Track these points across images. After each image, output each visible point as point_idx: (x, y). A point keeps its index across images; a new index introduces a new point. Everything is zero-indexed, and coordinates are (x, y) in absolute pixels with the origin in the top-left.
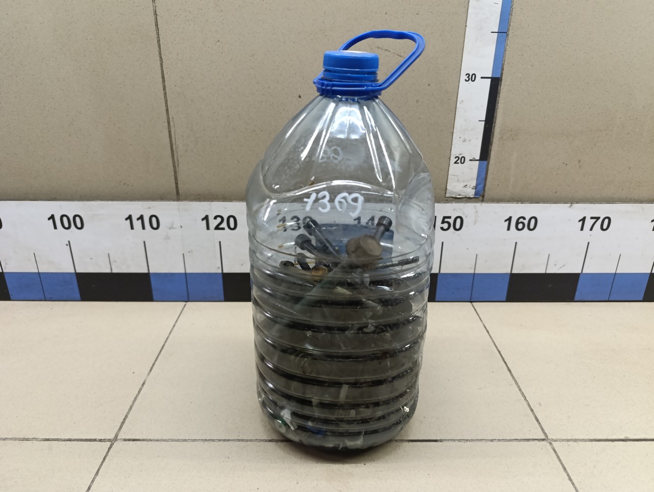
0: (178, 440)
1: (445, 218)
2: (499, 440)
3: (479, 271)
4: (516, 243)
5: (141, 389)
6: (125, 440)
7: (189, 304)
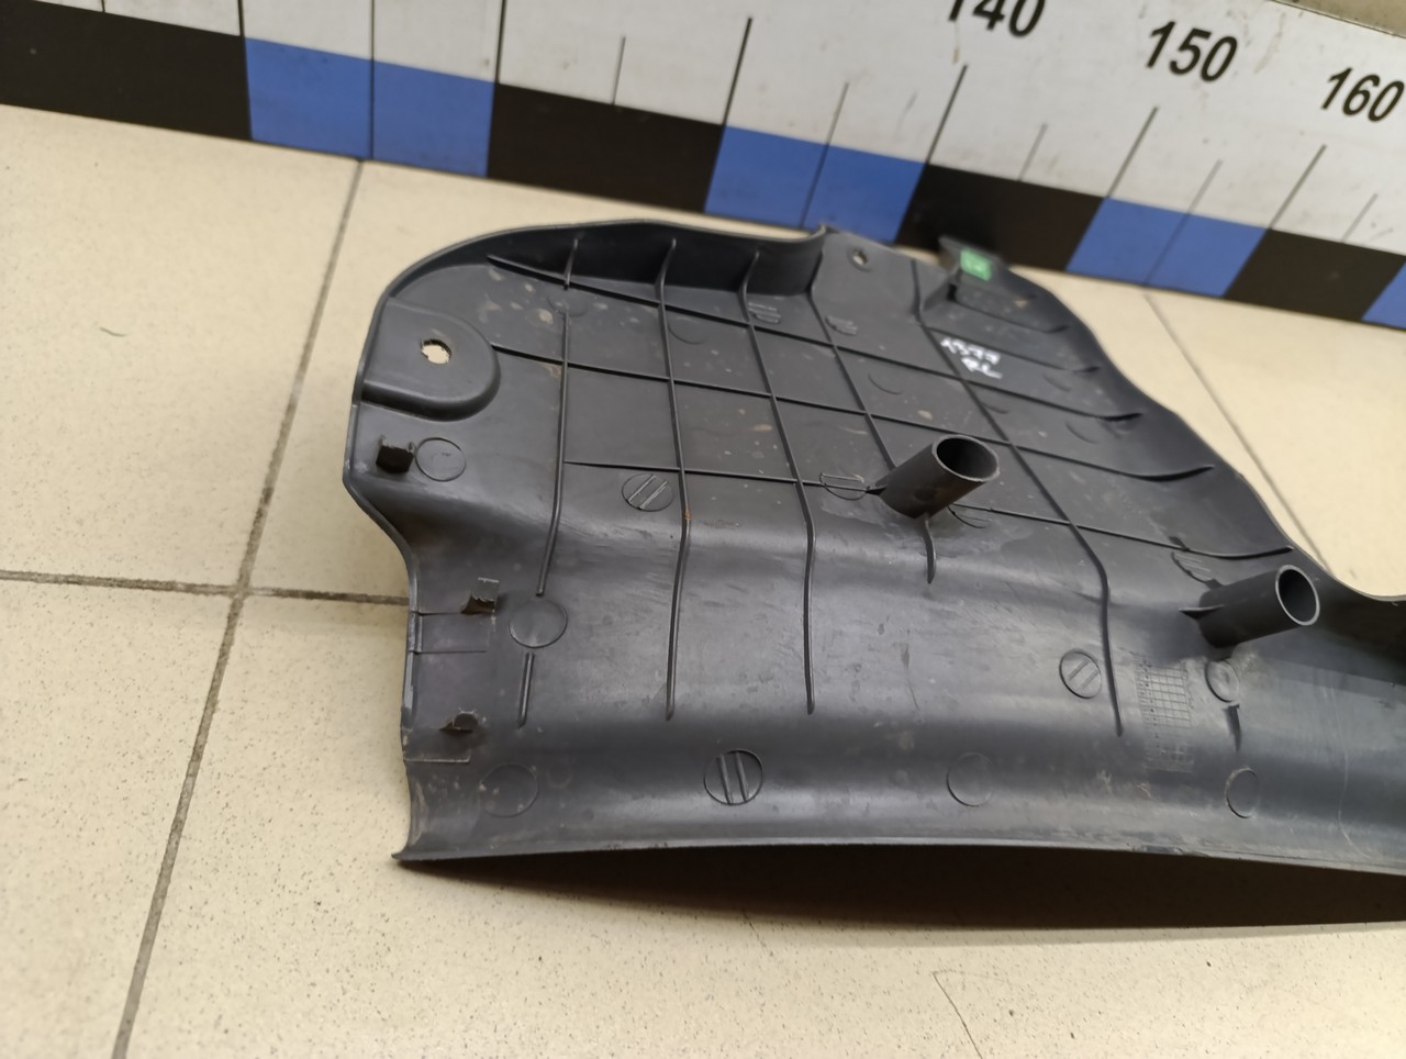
1: (1196, 32)
4: (1323, 149)
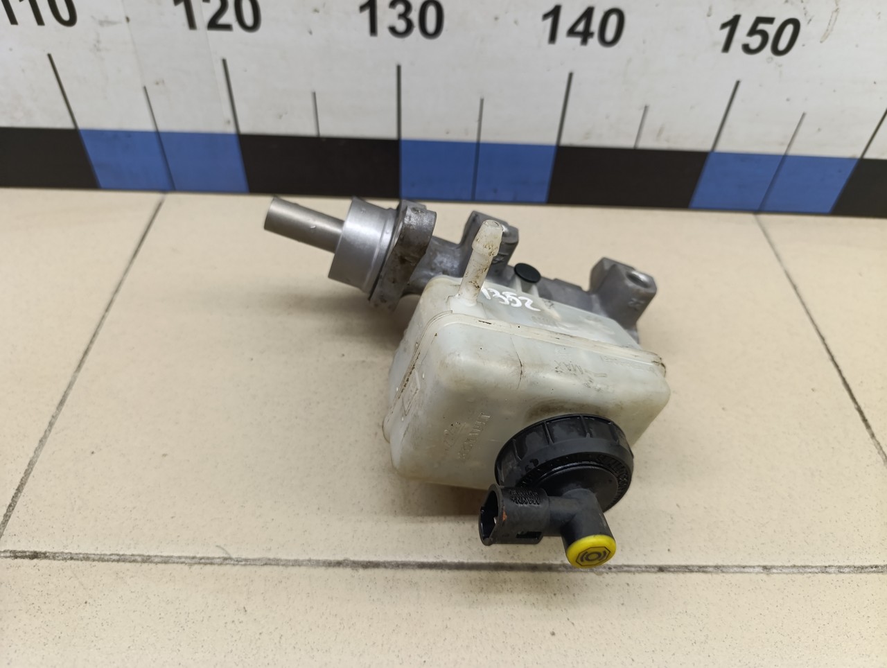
0: (132, 560)
2: (840, 569)
3: (799, 150)
5: (54, 417)
6: (15, 555)
7: (173, 199)
